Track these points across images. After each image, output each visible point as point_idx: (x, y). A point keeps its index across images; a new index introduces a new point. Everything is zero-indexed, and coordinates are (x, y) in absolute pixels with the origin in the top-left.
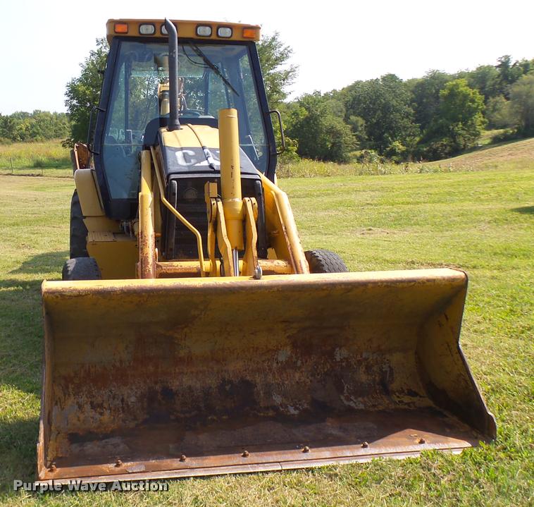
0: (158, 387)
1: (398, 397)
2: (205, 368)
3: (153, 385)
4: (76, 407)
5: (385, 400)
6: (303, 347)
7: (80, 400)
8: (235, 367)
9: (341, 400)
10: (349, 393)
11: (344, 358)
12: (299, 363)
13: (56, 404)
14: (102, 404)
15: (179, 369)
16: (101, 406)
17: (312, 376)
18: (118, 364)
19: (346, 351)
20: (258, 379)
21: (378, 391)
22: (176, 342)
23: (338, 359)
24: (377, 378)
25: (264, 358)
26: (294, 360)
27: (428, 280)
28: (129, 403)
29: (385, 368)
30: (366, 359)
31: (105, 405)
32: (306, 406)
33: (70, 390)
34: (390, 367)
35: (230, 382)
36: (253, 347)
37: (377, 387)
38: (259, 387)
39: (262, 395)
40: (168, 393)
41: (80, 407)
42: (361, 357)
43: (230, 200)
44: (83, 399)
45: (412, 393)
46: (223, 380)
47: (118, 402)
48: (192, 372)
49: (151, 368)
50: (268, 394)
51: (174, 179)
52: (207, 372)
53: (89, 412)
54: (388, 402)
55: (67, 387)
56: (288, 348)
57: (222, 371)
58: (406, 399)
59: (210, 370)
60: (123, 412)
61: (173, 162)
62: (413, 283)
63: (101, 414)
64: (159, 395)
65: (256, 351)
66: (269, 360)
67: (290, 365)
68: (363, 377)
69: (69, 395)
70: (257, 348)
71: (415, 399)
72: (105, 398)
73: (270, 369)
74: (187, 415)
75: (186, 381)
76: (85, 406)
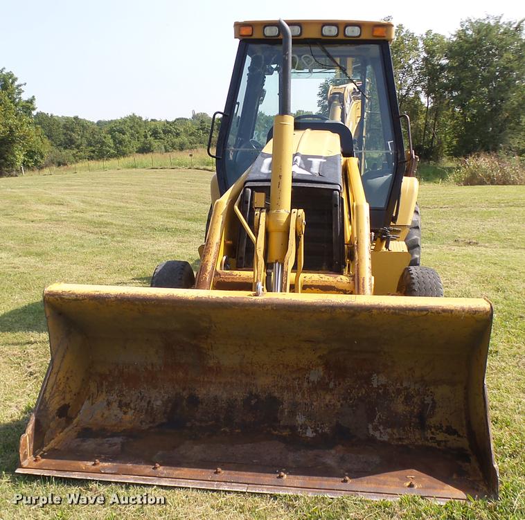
0: (185, 394)
1: (432, 433)
2: (234, 380)
3: (181, 391)
4: (105, 403)
5: (417, 434)
6: (335, 369)
7: (111, 398)
8: (263, 382)
9: (368, 429)
10: (379, 422)
11: (382, 385)
12: (331, 385)
13: (89, 399)
14: (129, 404)
15: (208, 378)
16: (127, 405)
17: (344, 399)
18: (149, 368)
19: (384, 378)
20: (286, 396)
21: (412, 424)
22: (205, 351)
23: (375, 386)
24: (415, 410)
25: (294, 376)
26: (327, 381)
27: (444, 311)
28: (154, 406)
29: (428, 400)
30: (406, 388)
31: (132, 405)
32: (326, 430)
33: (104, 387)
34: (433, 400)
35: (257, 396)
36: (283, 364)
37: (414, 419)
38: (285, 405)
39: (286, 413)
40: (194, 401)
41: (109, 404)
42: (402, 385)
43: (275, 211)
44: (114, 397)
45: (450, 431)
46: (251, 393)
47: (144, 404)
48: (220, 383)
49: (181, 374)
50: (293, 414)
51: (248, 187)
52: (235, 384)
53: (115, 410)
54: (418, 436)
55: (102, 384)
56: (321, 369)
57: (250, 385)
58: (440, 437)
59: (239, 382)
60: (146, 413)
61: (257, 169)
62: (425, 313)
63: (125, 413)
64: (185, 402)
65: (287, 368)
66: (299, 378)
67: (322, 386)
68: (400, 407)
69: (102, 392)
70: (288, 366)
71: (451, 438)
72: (134, 398)
73: (300, 388)
74: (203, 424)
75: (213, 391)
76: (114, 403)
